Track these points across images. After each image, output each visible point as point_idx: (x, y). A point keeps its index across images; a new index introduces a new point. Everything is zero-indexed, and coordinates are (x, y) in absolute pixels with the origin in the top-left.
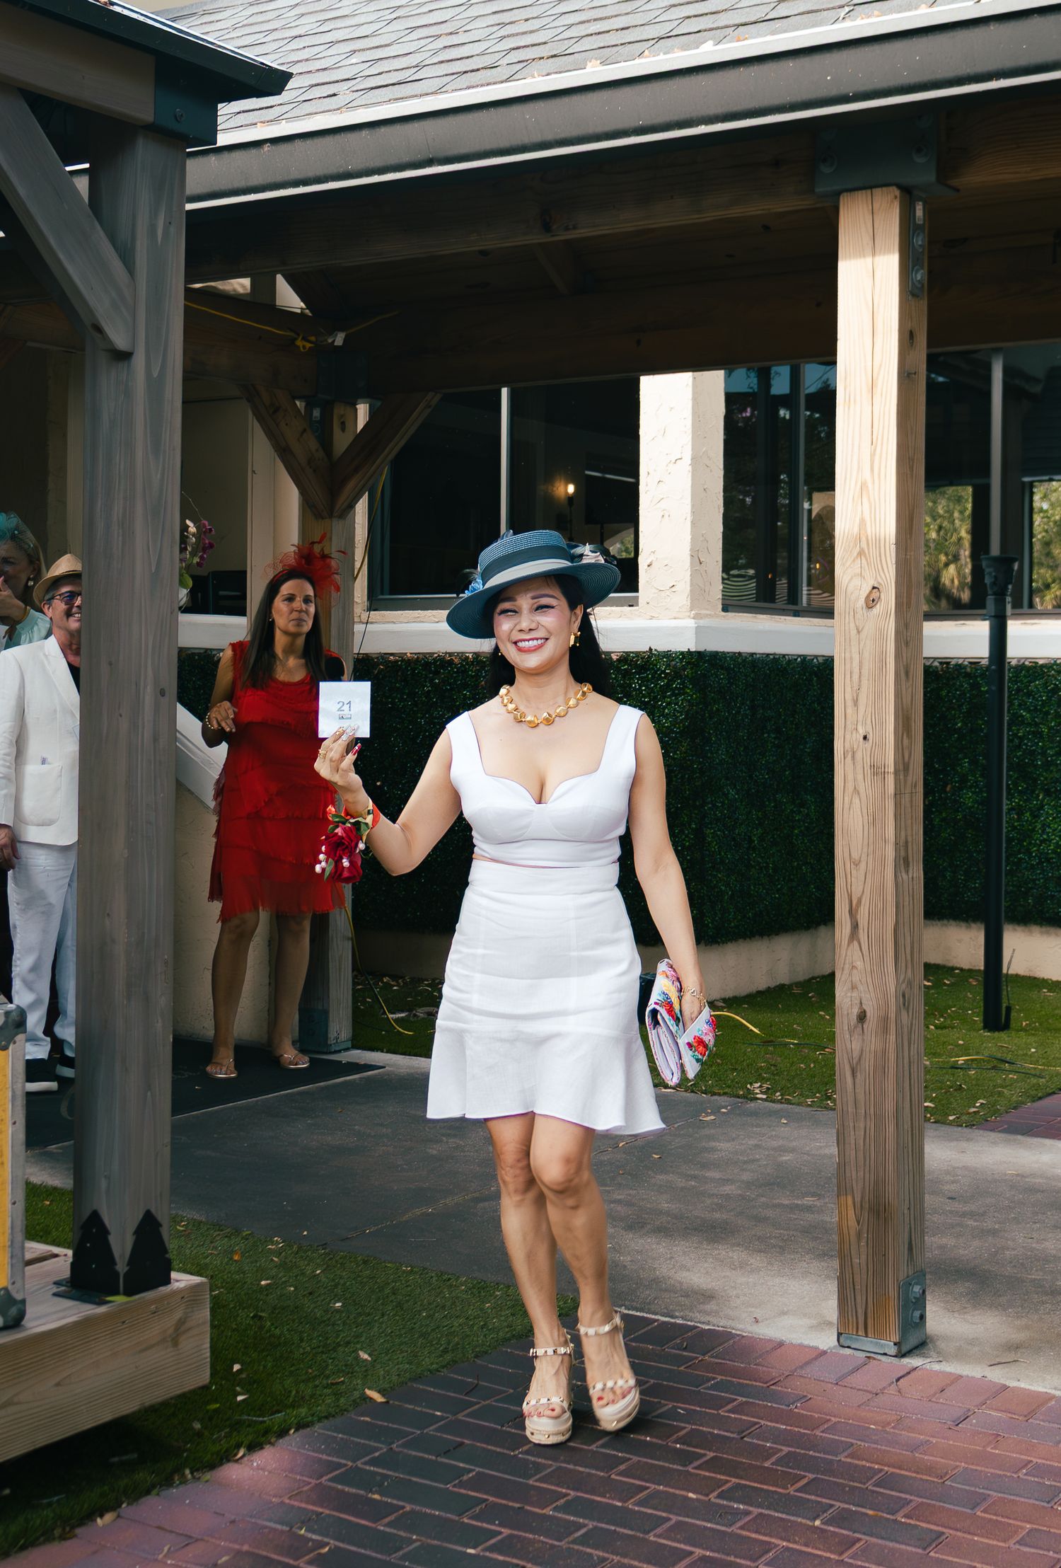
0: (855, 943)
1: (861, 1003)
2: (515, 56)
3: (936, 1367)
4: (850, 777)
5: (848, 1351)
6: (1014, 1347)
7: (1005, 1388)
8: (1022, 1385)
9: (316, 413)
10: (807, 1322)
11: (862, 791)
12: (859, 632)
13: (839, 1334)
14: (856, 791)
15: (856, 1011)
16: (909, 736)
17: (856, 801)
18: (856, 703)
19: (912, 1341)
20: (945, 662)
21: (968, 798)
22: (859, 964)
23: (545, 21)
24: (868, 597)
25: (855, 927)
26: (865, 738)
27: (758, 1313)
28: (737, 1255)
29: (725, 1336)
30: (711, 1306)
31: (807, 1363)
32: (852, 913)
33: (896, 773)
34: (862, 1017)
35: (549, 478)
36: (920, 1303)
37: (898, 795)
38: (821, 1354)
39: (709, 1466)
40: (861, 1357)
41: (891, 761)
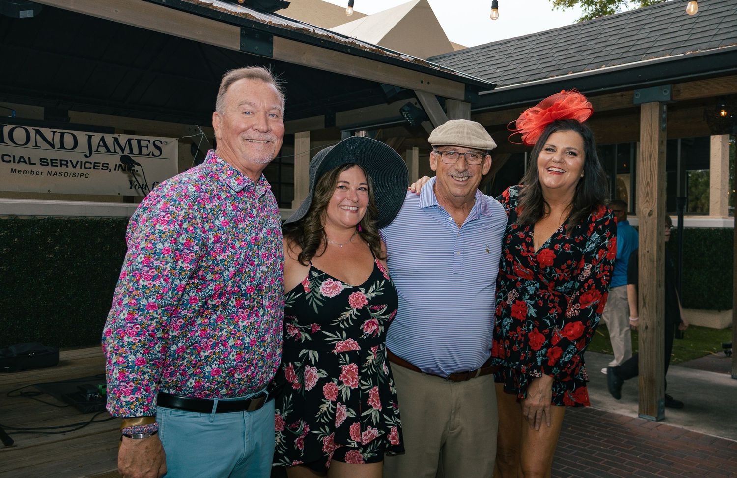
0: (645, 308)
1: (646, 324)
2: (546, 70)
3: (668, 425)
4: (643, 262)
5: (642, 419)
6: (692, 422)
7: (689, 431)
10: (628, 411)
11: (646, 265)
12: (646, 222)
13: (639, 414)
14: (645, 266)
15: (644, 326)
16: (661, 252)
17: (645, 268)
18: (645, 242)
19: (661, 417)
22: (645, 313)
23: (553, 58)
24: (649, 214)
25: (644, 303)
26: (648, 251)
27: (614, 408)
29: (605, 412)
30: (601, 405)
32: (644, 299)
33: (657, 262)
34: (646, 327)
37: (658, 267)
38: (634, 419)
39: (606, 441)
40: (646, 420)
41: (655, 258)
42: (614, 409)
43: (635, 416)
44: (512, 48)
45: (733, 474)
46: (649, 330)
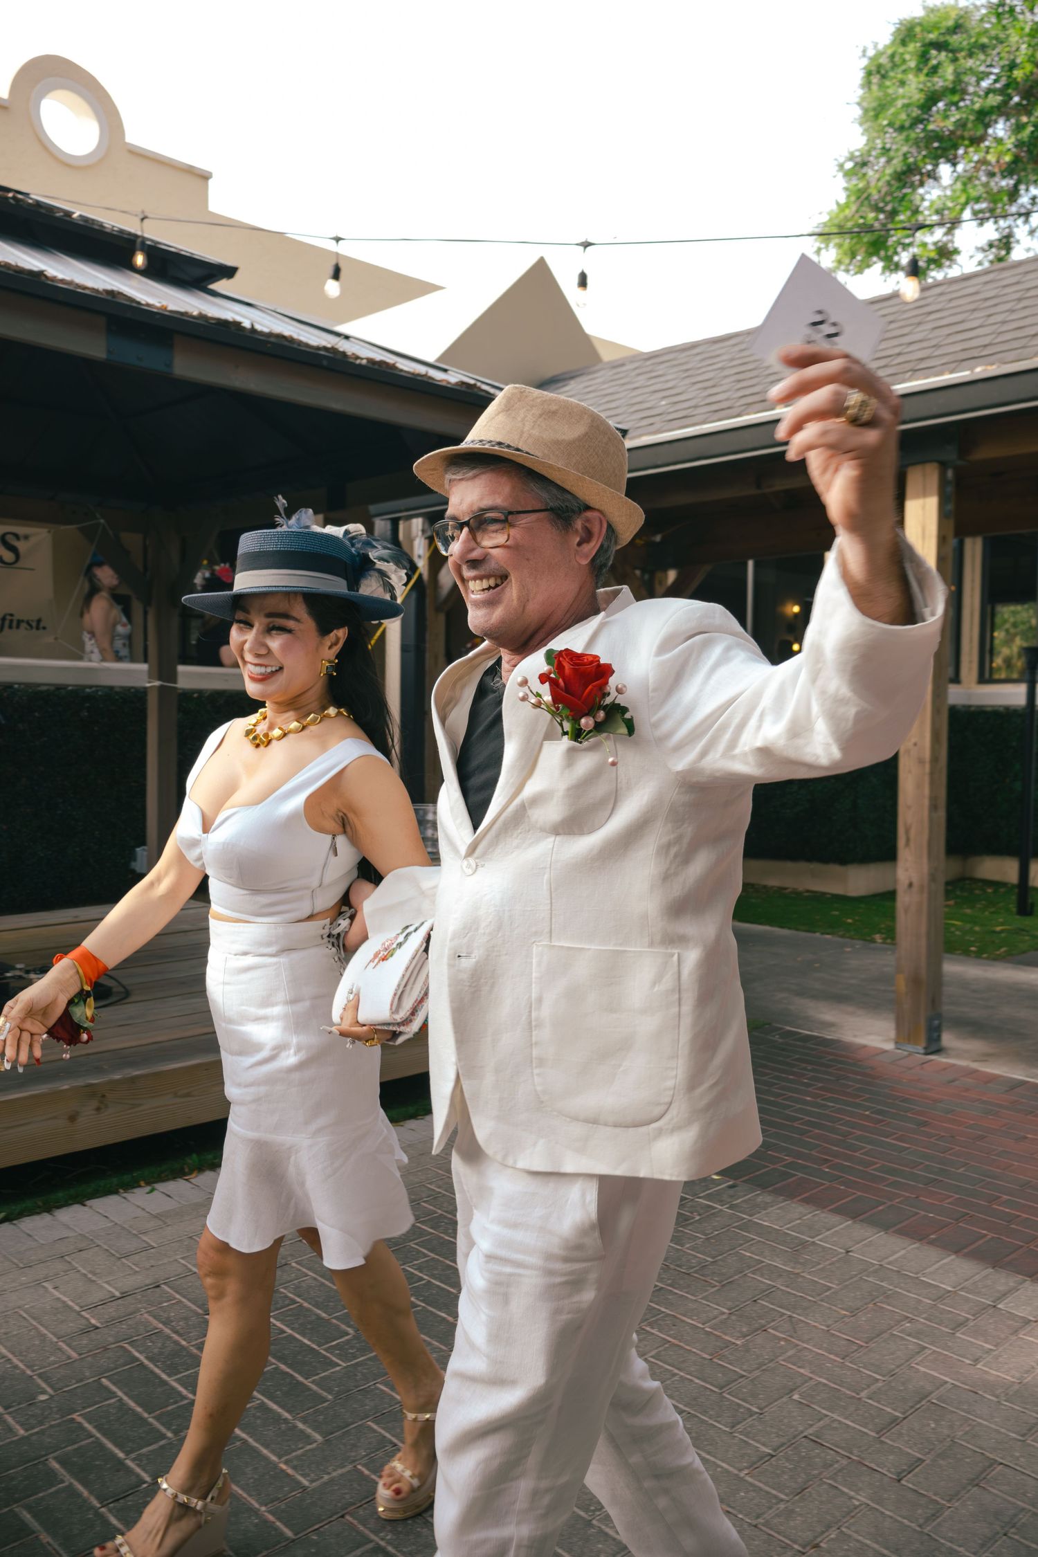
0: (908, 849)
1: (910, 877)
3: (944, 1060)
4: (907, 764)
5: (900, 1051)
6: (991, 1055)
7: (976, 1071)
8: (988, 1070)
9: (646, 577)
10: (879, 1038)
11: (912, 770)
13: (896, 1043)
14: (910, 772)
15: (907, 882)
16: (940, 744)
17: (909, 775)
19: (933, 1048)
20: (1007, 708)
21: (1018, 786)
22: (909, 857)
25: (908, 840)
26: (916, 744)
28: (850, 1009)
29: (838, 1041)
30: (833, 1029)
31: (877, 1054)
32: (906, 832)
33: (931, 763)
34: (910, 885)
35: (783, 602)
36: (938, 1029)
37: (932, 774)
38: (886, 1051)
39: (820, 1089)
40: (906, 1053)
41: (927, 754)
42: (855, 1036)
43: (890, 1046)
44: (699, 358)
45: (1027, 1138)
46: (915, 889)
